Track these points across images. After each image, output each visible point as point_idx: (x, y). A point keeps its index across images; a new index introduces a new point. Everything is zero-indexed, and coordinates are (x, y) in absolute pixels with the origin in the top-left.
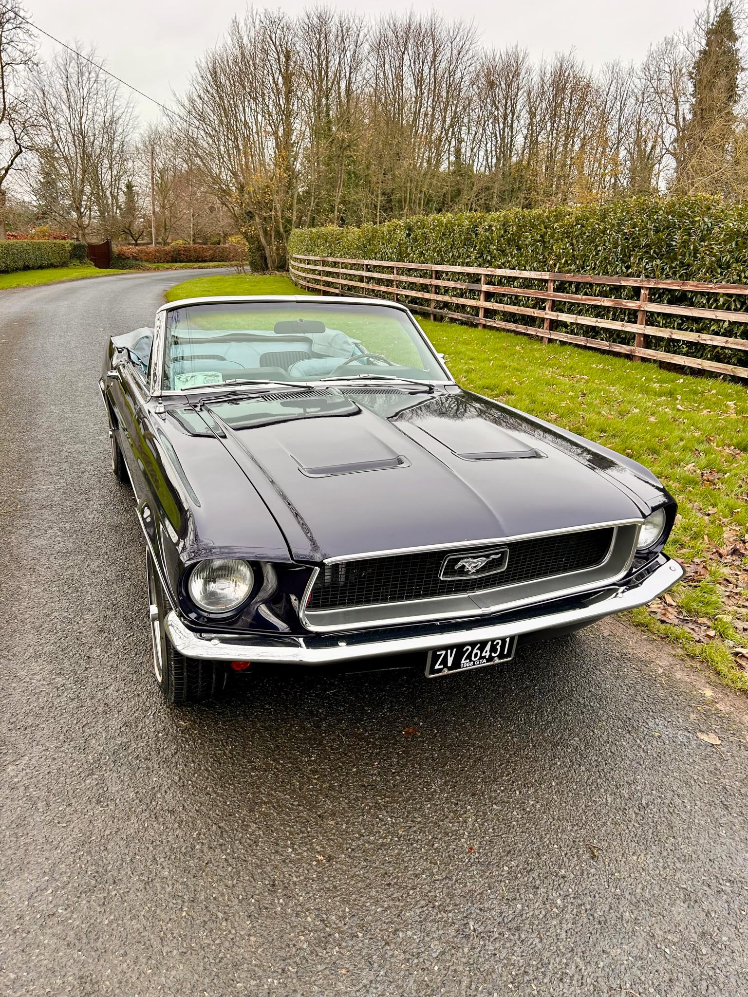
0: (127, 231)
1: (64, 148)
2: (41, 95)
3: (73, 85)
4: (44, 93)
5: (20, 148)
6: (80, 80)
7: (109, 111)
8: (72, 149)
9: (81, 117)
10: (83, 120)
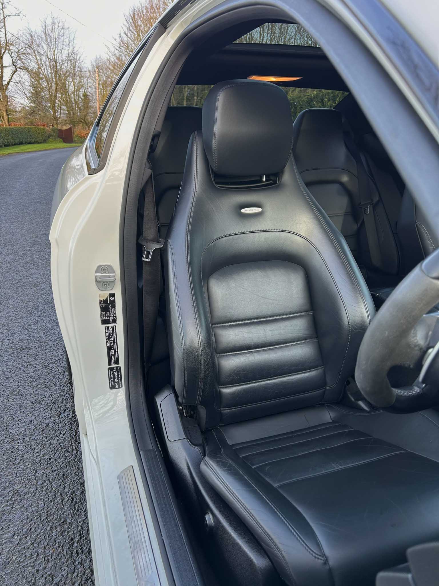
0: (83, 121)
1: (44, 70)
2: (30, 38)
3: (50, 31)
4: (32, 37)
5: (16, 69)
6: (53, 28)
7: (71, 46)
8: (49, 71)
9: (54, 51)
10: (56, 53)
